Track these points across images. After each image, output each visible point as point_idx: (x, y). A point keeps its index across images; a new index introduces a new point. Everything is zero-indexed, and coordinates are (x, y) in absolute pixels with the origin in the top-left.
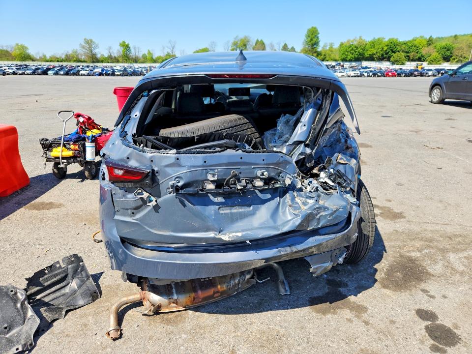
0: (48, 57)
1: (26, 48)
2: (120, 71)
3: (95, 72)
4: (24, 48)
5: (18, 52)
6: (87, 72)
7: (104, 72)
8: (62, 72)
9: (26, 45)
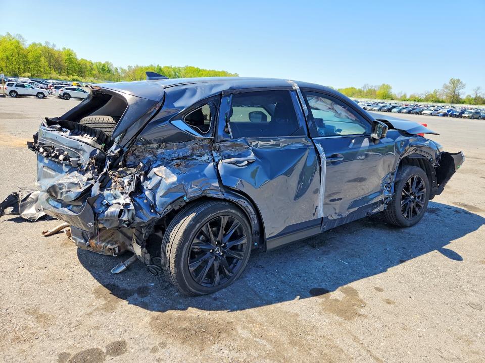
0: (408, 97)
1: (390, 88)
2: (471, 113)
3: (439, 113)
4: (388, 87)
5: (382, 91)
6: (431, 112)
7: (450, 113)
8: (405, 111)
9: (391, 86)
